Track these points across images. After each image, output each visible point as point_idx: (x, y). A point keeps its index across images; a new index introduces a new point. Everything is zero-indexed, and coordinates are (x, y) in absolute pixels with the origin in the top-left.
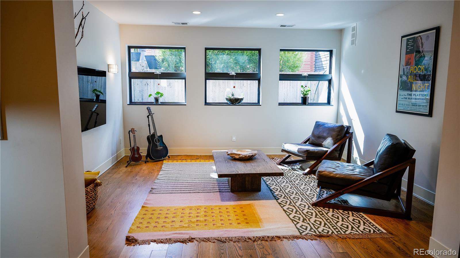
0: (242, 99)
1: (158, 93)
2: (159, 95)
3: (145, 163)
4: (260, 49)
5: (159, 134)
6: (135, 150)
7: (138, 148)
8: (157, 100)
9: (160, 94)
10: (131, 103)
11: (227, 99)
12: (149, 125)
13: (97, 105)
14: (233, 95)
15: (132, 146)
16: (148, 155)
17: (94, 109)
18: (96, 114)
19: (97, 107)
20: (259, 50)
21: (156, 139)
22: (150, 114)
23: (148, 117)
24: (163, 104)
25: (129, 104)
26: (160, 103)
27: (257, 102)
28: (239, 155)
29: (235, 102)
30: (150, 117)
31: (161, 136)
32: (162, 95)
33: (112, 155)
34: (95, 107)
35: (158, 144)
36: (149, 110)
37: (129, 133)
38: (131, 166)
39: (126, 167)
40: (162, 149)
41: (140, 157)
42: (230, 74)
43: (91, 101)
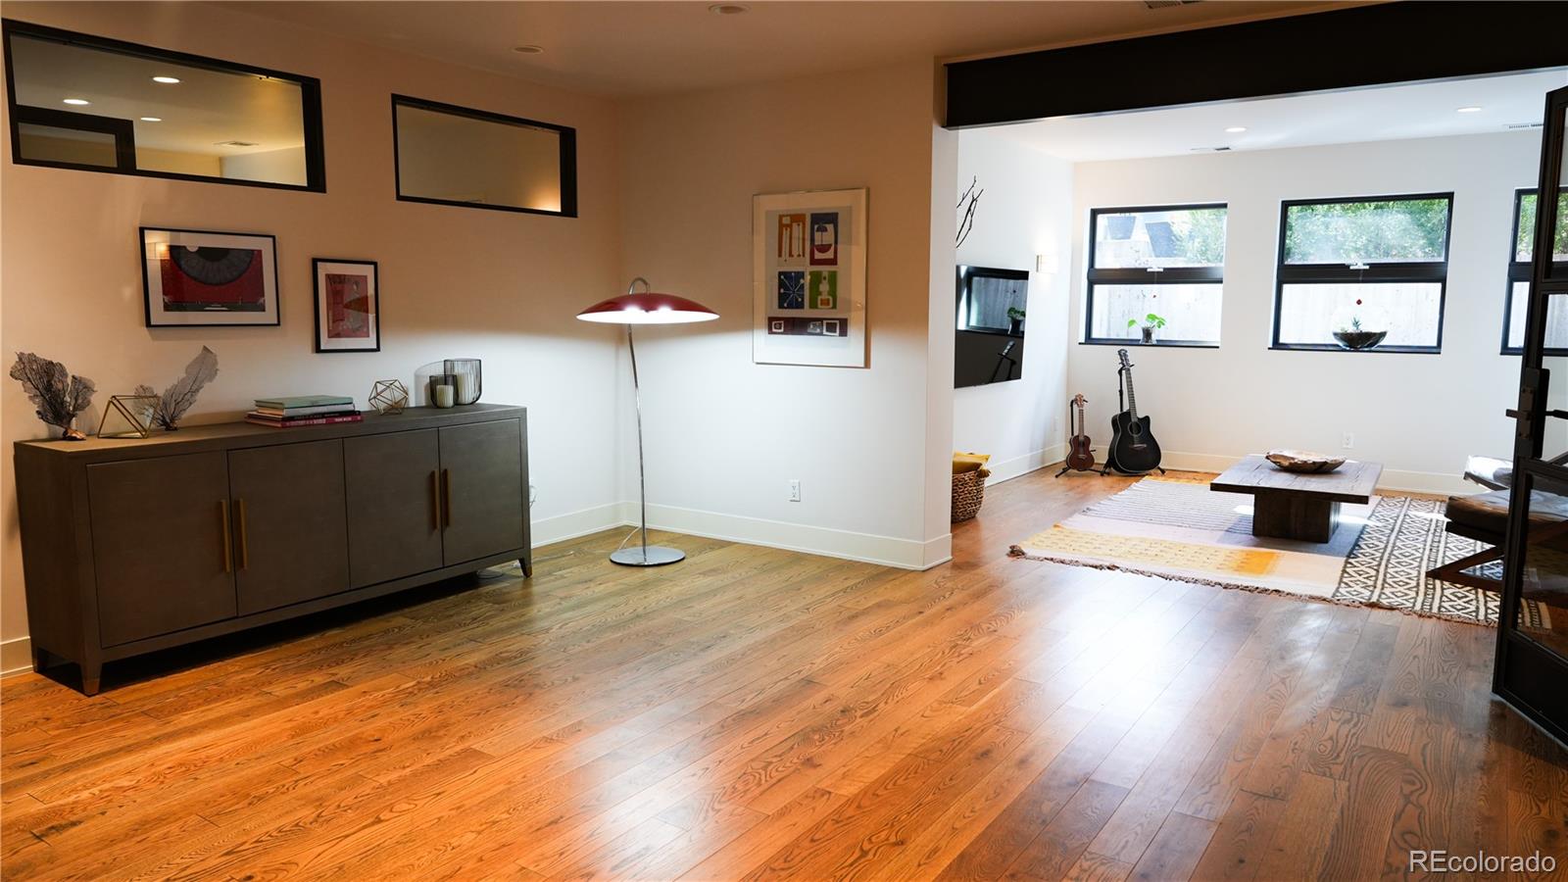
0: (1383, 335)
1: (1152, 317)
2: (1155, 323)
3: (1102, 475)
4: (1453, 193)
5: (1141, 415)
6: (1080, 445)
7: (1087, 440)
8: (1147, 333)
9: (1157, 321)
10: (1089, 340)
11: (1335, 334)
12: (1121, 392)
13: (1011, 343)
14: (1356, 324)
15: (1076, 434)
16: (1111, 463)
17: (1006, 351)
18: (1009, 362)
19: (1012, 347)
20: (1450, 196)
21: (1131, 426)
22: (1125, 368)
23: (1120, 372)
24: (1162, 344)
25: (1083, 341)
26: (1155, 343)
27: (1435, 344)
28: (1293, 459)
29: (1359, 341)
30: (1124, 372)
31: (1147, 419)
32: (1161, 323)
33: (1031, 450)
34: (1008, 347)
35: (1135, 436)
36: (1123, 356)
37: (1072, 406)
38: (1068, 476)
39: (1057, 476)
40: (1144, 448)
41: (1091, 460)
42: (1351, 268)
43: (1002, 333)
